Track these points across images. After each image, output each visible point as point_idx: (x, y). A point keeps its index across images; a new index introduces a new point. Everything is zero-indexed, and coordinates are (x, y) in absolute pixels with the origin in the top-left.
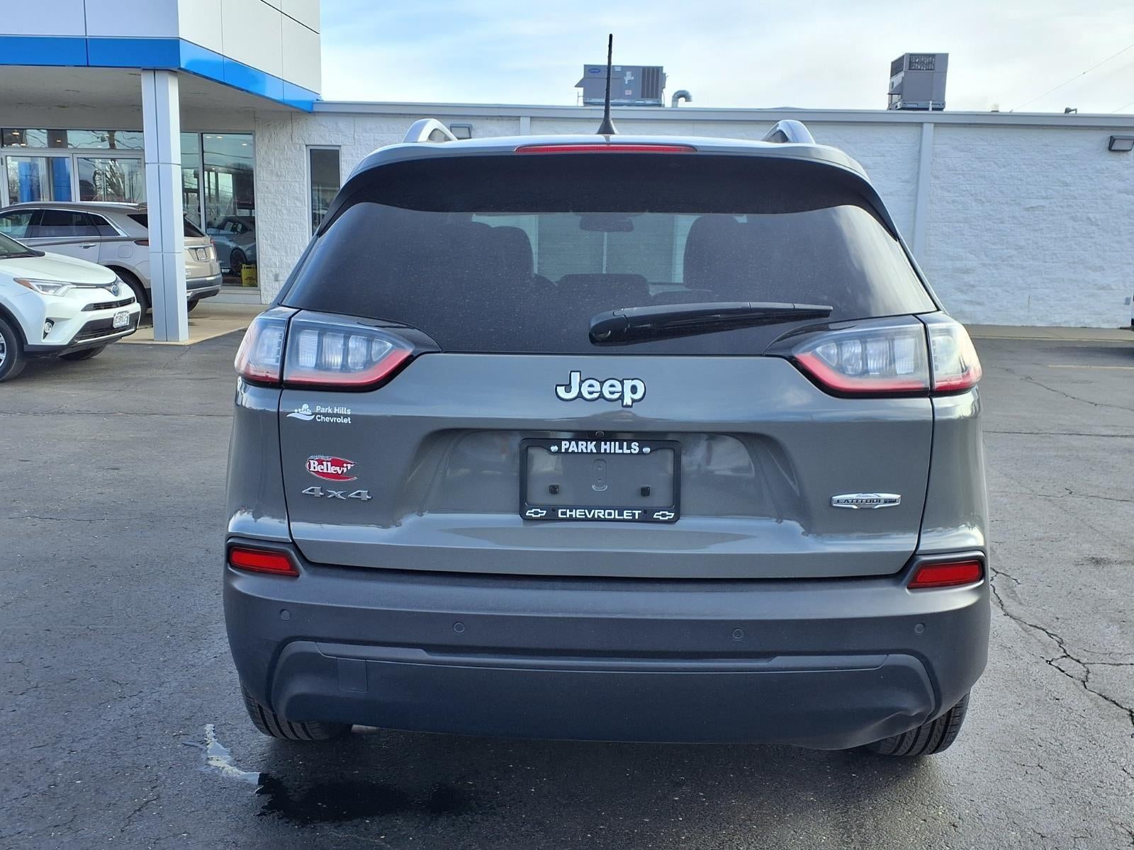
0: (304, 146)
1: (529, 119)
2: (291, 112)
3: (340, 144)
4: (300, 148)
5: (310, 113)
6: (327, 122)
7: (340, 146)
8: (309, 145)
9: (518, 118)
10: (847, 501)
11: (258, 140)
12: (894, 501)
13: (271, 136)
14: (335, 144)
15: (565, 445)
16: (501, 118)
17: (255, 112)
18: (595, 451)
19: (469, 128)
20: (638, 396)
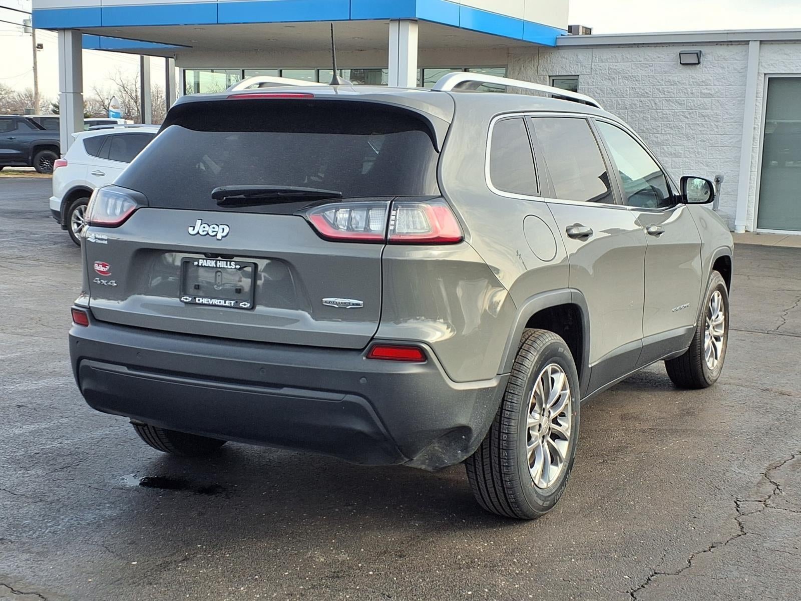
0: (548, 77)
1: (759, 43)
2: (539, 47)
3: (578, 74)
4: (544, 79)
5: (554, 47)
6: (569, 55)
7: (578, 76)
8: (552, 76)
9: (747, 42)
10: (330, 302)
11: (510, 73)
12: (359, 305)
13: (520, 69)
14: (574, 74)
15: (201, 262)
16: (731, 43)
17: (508, 48)
18: (215, 266)
19: (697, 54)
20: (224, 234)
